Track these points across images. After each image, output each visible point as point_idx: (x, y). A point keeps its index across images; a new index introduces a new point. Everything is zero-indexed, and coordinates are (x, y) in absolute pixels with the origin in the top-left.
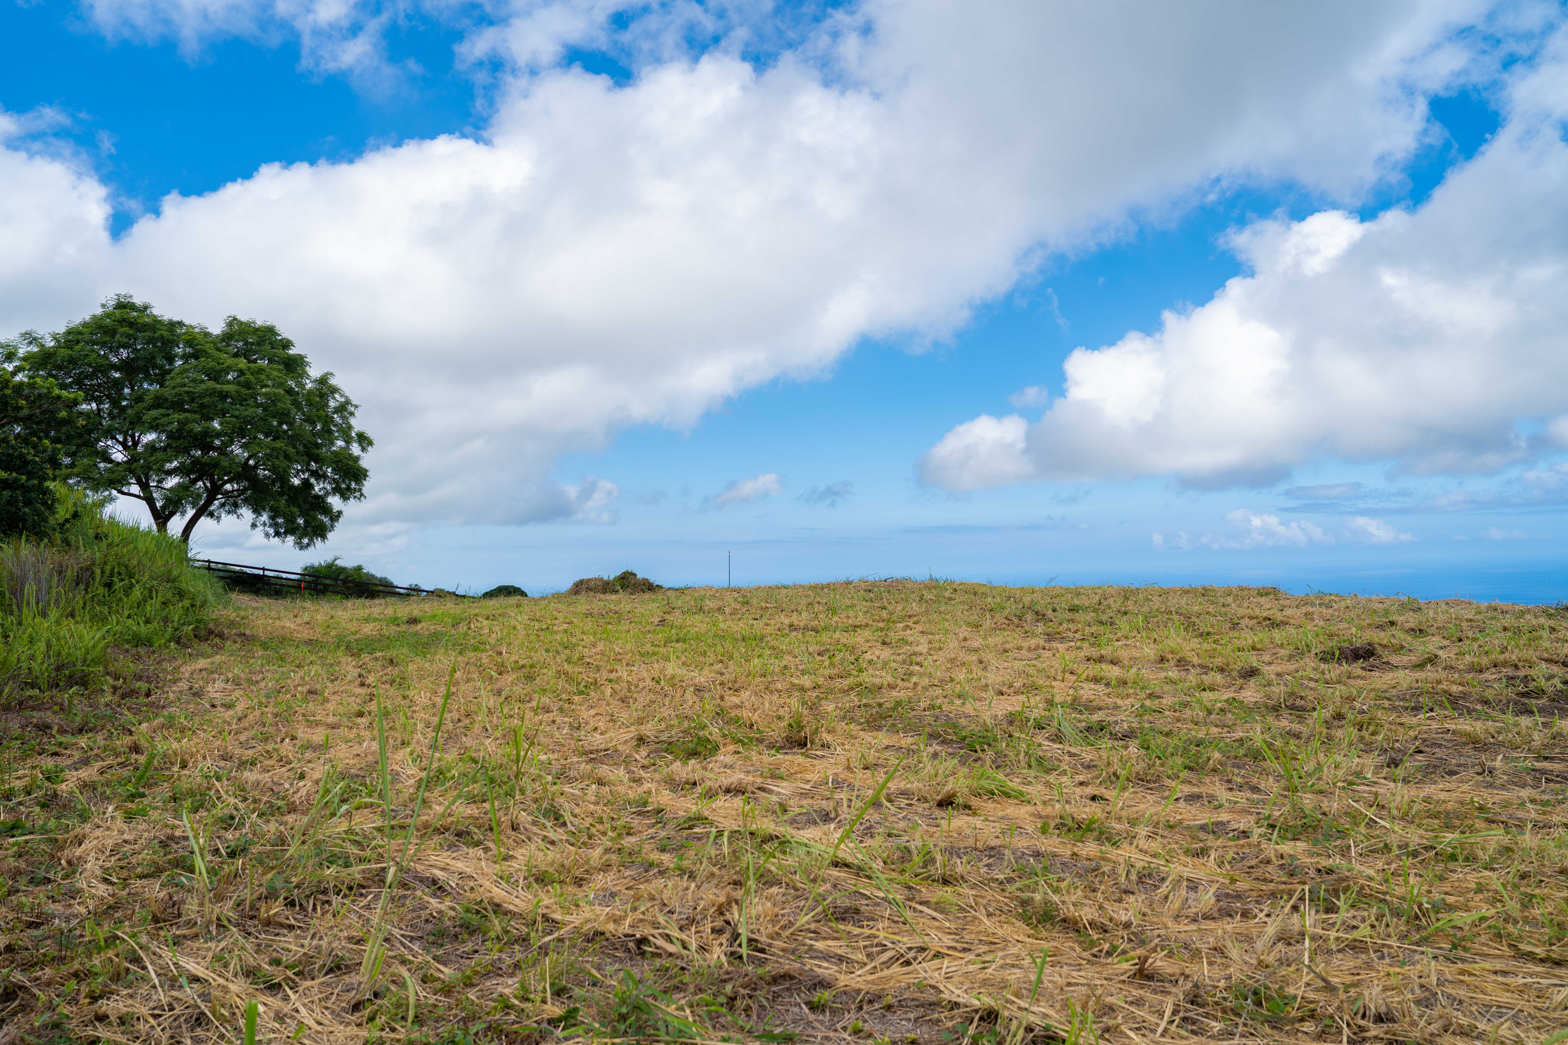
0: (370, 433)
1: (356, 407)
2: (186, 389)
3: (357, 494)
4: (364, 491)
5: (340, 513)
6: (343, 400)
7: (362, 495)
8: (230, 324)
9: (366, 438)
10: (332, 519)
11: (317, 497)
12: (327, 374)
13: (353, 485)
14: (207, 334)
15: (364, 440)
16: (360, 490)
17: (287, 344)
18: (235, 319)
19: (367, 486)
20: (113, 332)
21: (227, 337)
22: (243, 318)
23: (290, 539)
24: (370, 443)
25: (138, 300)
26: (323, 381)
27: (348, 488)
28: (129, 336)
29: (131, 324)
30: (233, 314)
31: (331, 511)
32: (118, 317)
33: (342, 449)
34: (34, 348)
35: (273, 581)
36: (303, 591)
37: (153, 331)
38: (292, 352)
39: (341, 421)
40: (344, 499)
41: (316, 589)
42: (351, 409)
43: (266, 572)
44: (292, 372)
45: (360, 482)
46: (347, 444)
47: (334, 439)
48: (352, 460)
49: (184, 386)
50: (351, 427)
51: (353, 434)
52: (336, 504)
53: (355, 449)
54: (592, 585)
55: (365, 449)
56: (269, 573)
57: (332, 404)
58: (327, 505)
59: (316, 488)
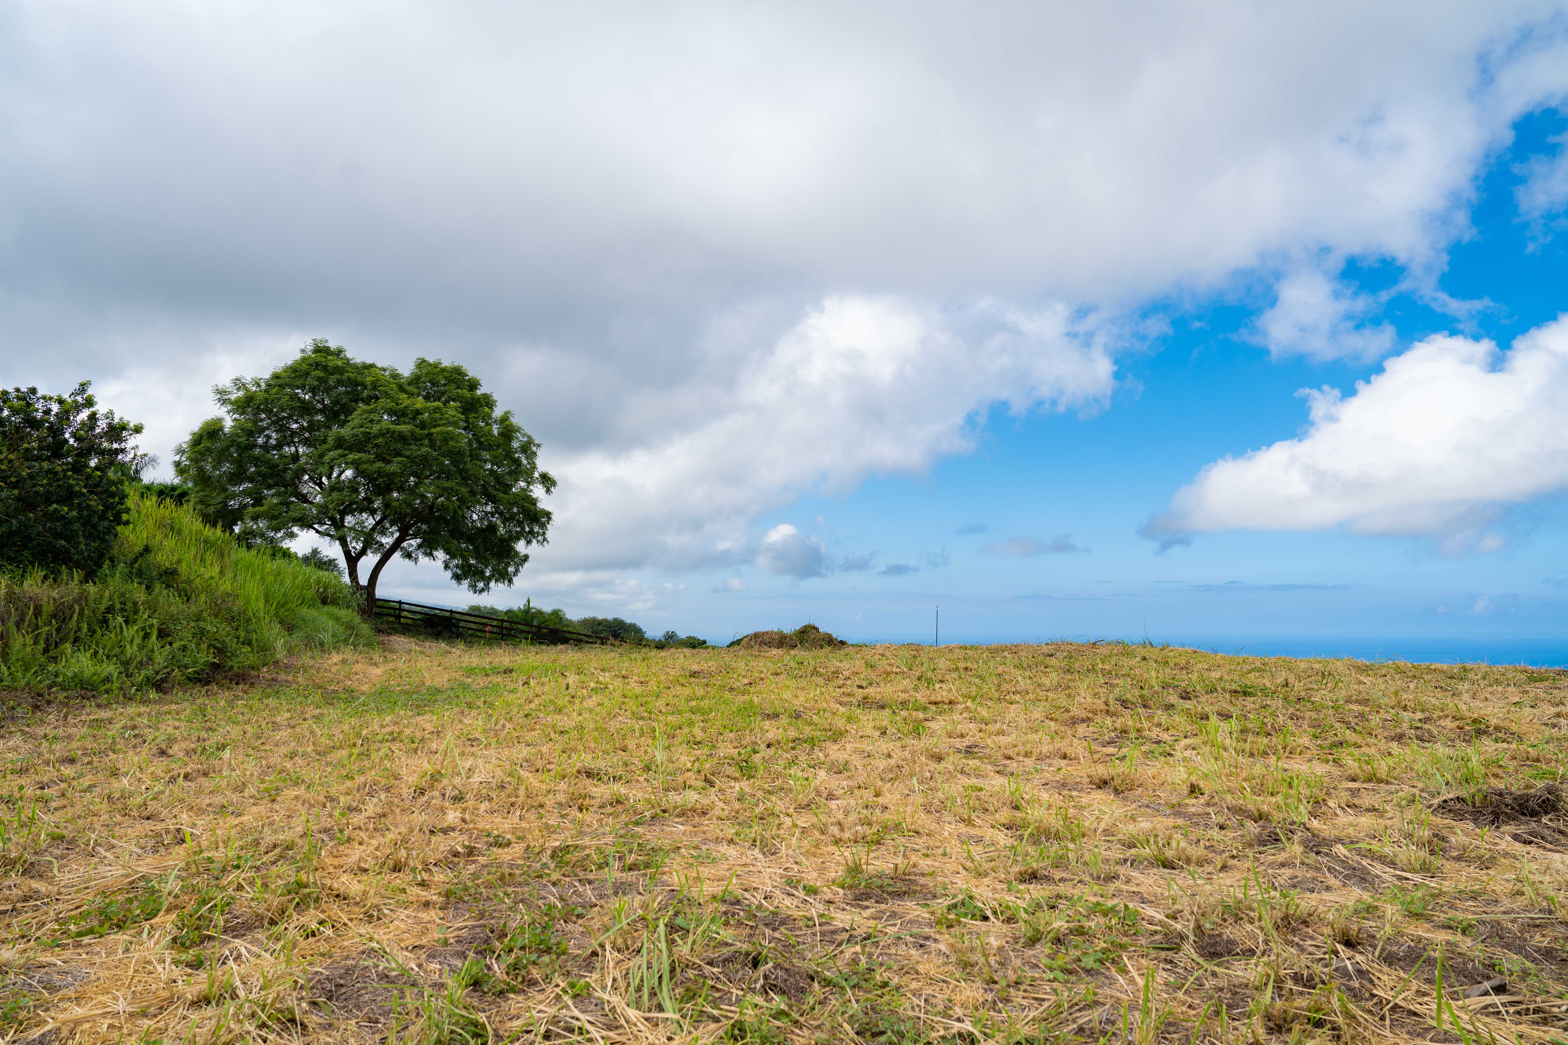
0: (553, 473)
1: (539, 446)
3: (540, 538)
4: (547, 536)
6: (525, 439)
7: (545, 540)
8: (419, 366)
9: (549, 479)
10: (517, 564)
11: (502, 540)
12: (508, 413)
13: (536, 529)
14: (395, 376)
15: (547, 481)
16: (544, 533)
17: (474, 385)
18: (424, 361)
19: (551, 531)
20: (304, 377)
21: (415, 380)
22: (431, 360)
23: (466, 583)
25: (333, 344)
26: (505, 419)
27: (531, 532)
28: (319, 377)
29: (324, 368)
30: (422, 357)
31: (517, 554)
32: (312, 361)
33: (523, 489)
34: (241, 394)
35: (462, 624)
36: (488, 635)
37: (342, 373)
38: (479, 392)
39: (525, 462)
40: (529, 542)
41: (503, 635)
42: (534, 449)
43: (454, 615)
44: (477, 412)
45: (543, 526)
46: (529, 483)
47: (517, 480)
48: (534, 502)
49: (361, 426)
50: (534, 468)
51: (536, 475)
52: (521, 547)
53: (538, 491)
54: (767, 638)
55: (548, 491)
56: (458, 616)
57: (515, 445)
58: (513, 549)
59: (502, 530)
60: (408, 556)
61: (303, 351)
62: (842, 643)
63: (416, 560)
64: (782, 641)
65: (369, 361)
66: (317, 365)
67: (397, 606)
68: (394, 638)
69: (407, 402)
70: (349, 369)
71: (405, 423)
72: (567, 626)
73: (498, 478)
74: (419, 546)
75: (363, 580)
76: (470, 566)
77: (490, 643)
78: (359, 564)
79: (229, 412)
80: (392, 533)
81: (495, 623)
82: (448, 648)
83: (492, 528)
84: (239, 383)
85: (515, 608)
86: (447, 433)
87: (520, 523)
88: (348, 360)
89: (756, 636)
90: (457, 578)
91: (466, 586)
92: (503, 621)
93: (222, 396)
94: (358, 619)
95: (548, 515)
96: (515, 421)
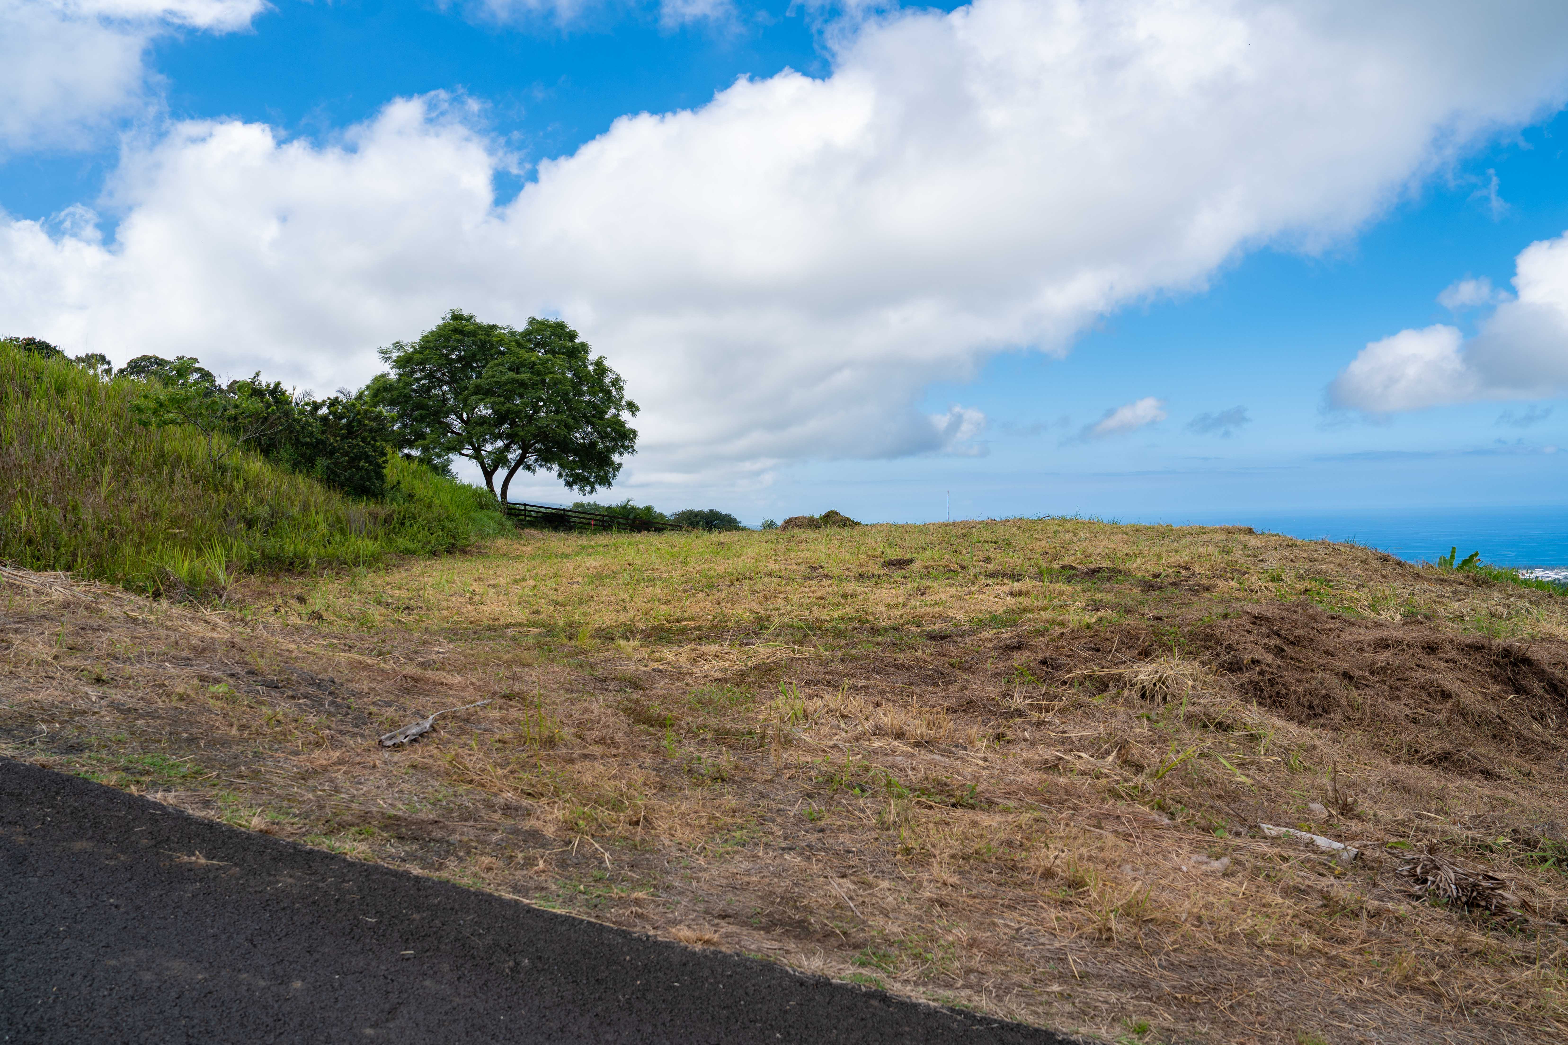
0: (636, 402)
1: (625, 381)
2: (494, 379)
3: (630, 450)
4: (635, 447)
5: (620, 465)
6: (615, 376)
7: (634, 450)
8: (530, 323)
9: (634, 405)
10: (614, 471)
11: (601, 453)
12: (601, 358)
13: (626, 443)
14: (513, 334)
15: (632, 407)
16: (632, 447)
17: (572, 336)
18: (534, 319)
19: (638, 442)
20: (448, 339)
21: (527, 334)
22: (539, 318)
23: (576, 488)
24: (637, 409)
25: (465, 313)
26: (599, 364)
27: (623, 446)
28: (458, 341)
29: (461, 332)
30: (532, 316)
31: (613, 463)
32: (452, 327)
33: (614, 415)
34: (401, 354)
35: (573, 519)
36: (593, 527)
37: (475, 336)
38: (577, 341)
39: (614, 393)
40: (621, 454)
41: (603, 526)
42: (622, 384)
43: (566, 513)
44: (577, 357)
45: (632, 440)
46: (618, 411)
47: (609, 408)
48: (622, 425)
49: (493, 377)
50: (622, 398)
51: (624, 403)
52: (616, 458)
53: (625, 416)
54: (798, 522)
55: (633, 414)
56: (570, 514)
57: (607, 381)
58: (609, 458)
59: (600, 445)
60: (528, 468)
61: (444, 318)
62: (858, 524)
63: (534, 471)
64: (811, 523)
65: (492, 323)
66: (455, 331)
67: (522, 507)
68: (526, 530)
69: (526, 356)
70: (480, 332)
71: (525, 373)
72: (655, 518)
73: (595, 407)
74: (537, 460)
75: (498, 490)
76: (577, 475)
77: (594, 532)
78: (494, 477)
79: (392, 368)
80: (515, 451)
81: (598, 518)
82: (566, 536)
83: (593, 444)
84: (398, 345)
85: (614, 505)
86: (557, 379)
87: (614, 440)
88: (477, 324)
89: (791, 520)
90: (569, 484)
91: (577, 491)
92: (604, 516)
93: (385, 354)
94: (504, 518)
95: (634, 432)
96: (606, 363)
